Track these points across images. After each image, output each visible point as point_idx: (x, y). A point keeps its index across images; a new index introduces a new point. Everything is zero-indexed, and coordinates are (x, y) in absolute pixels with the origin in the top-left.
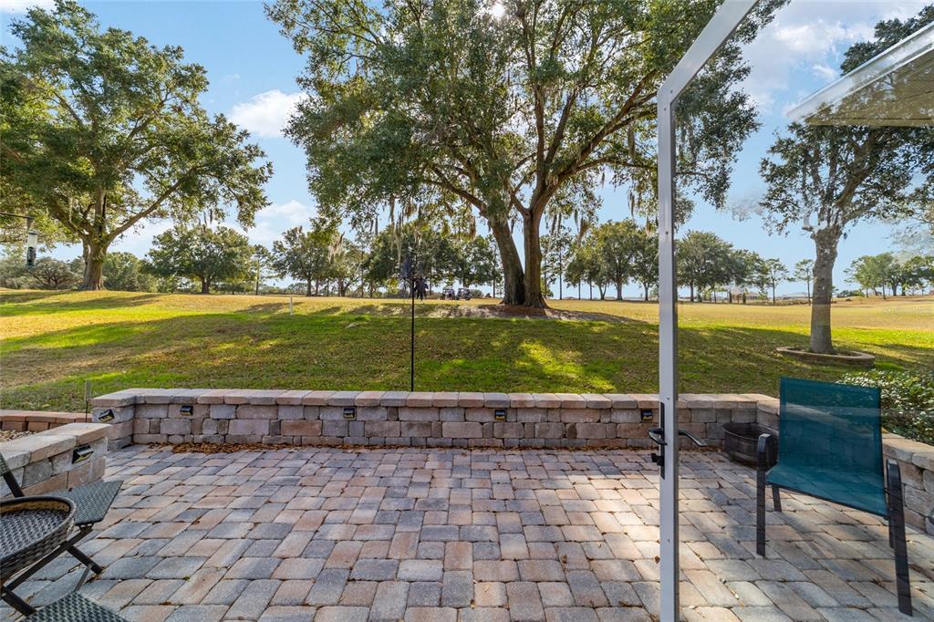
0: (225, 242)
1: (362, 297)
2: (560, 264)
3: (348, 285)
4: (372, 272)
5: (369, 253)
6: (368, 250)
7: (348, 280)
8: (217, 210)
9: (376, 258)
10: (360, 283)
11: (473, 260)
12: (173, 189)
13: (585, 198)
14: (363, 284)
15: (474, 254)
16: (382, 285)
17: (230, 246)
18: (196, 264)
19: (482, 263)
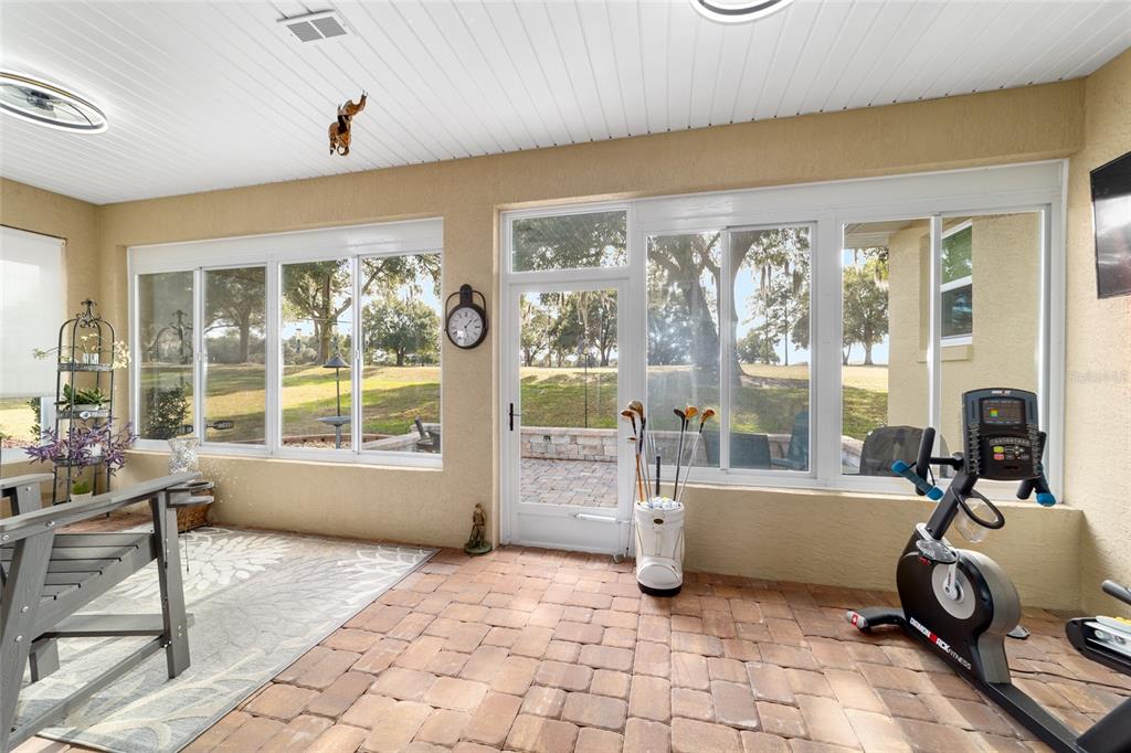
0: (416, 314)
1: (550, 366)
2: (785, 321)
3: (534, 353)
4: (560, 339)
5: (556, 318)
6: (555, 315)
7: (534, 348)
8: (416, 287)
9: (564, 323)
10: (547, 351)
11: (674, 321)
12: (379, 270)
13: (798, 245)
14: (551, 352)
15: (675, 314)
16: (571, 352)
17: (420, 318)
18: (391, 336)
19: (685, 324)
